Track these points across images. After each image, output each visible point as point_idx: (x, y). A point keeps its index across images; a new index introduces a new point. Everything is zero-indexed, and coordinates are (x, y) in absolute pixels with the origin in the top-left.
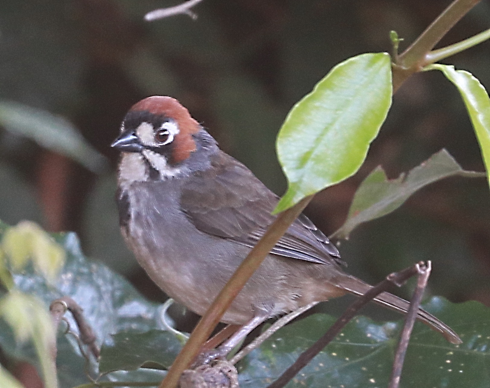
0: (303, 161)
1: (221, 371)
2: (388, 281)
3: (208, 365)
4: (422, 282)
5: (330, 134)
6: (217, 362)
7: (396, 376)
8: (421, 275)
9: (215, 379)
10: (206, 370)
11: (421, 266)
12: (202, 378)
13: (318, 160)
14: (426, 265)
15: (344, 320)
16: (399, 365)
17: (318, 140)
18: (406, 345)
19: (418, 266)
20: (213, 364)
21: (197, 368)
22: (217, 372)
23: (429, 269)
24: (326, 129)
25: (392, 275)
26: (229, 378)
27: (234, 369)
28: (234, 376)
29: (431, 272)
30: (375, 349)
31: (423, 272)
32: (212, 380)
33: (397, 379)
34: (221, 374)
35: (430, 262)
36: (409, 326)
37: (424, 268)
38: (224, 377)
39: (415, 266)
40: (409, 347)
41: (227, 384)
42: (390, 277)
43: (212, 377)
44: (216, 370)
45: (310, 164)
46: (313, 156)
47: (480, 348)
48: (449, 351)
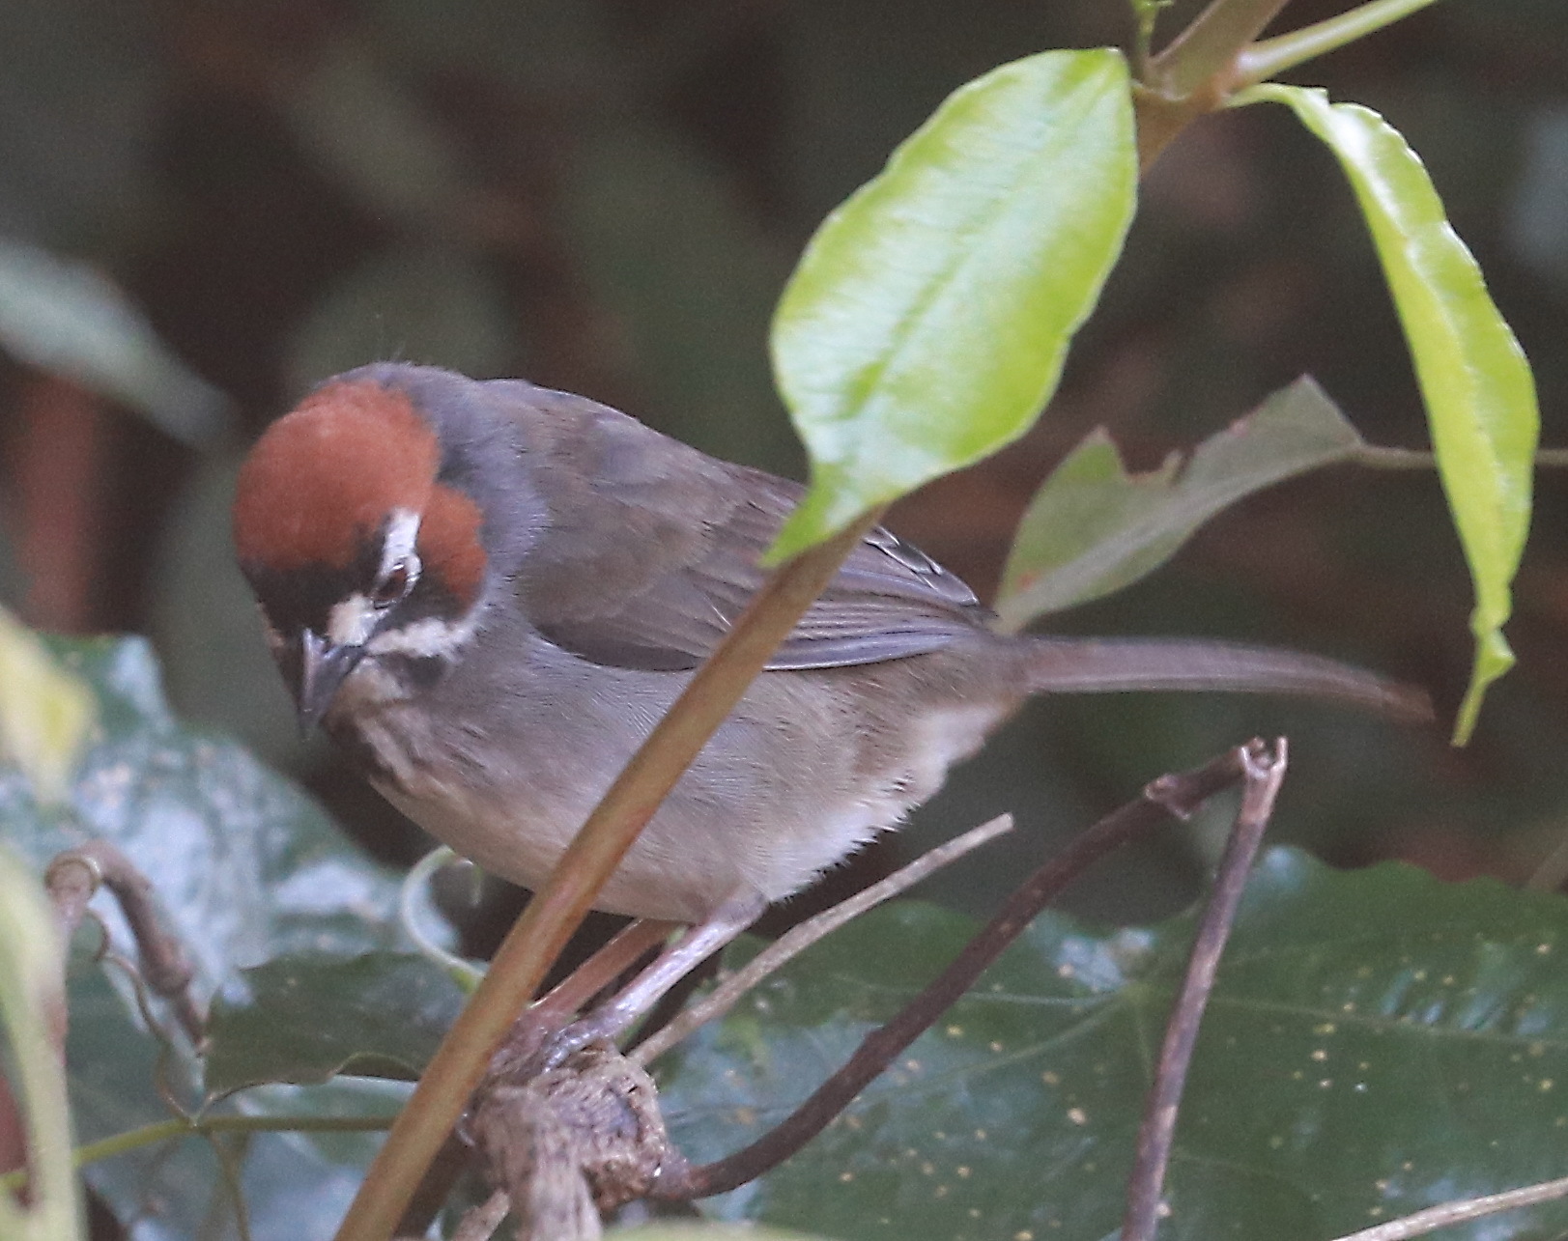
0: (856, 394)
1: (610, 1090)
2: (1148, 804)
3: (567, 1071)
4: (1256, 805)
5: (942, 310)
6: (593, 1057)
7: (1165, 1105)
8: (1255, 781)
9: (591, 1116)
10: (562, 1088)
11: (1254, 755)
12: (554, 1113)
13: (905, 390)
14: (1272, 750)
15: (1005, 927)
16: (1175, 1067)
17: (904, 327)
18: (1201, 1005)
19: (1244, 752)
20: (582, 1063)
21: (534, 1083)
22: (599, 1093)
23: (1281, 765)
24: (929, 293)
25: (1163, 782)
26: (636, 1115)
27: (647, 1082)
28: (651, 1107)
29: (1288, 771)
30: (1088, 1013)
31: (1260, 774)
32: (582, 1119)
33: (1169, 1116)
34: (610, 1098)
35: (1283, 742)
36: (1213, 944)
37: (1264, 760)
38: (619, 1111)
39: (1237, 754)
40: (1210, 1008)
41: (630, 1131)
42: (1157, 791)
43: (582, 1109)
44: (592, 1088)
45: (879, 405)
46: (888, 378)
47: (1421, 1014)
48: (1324, 1021)
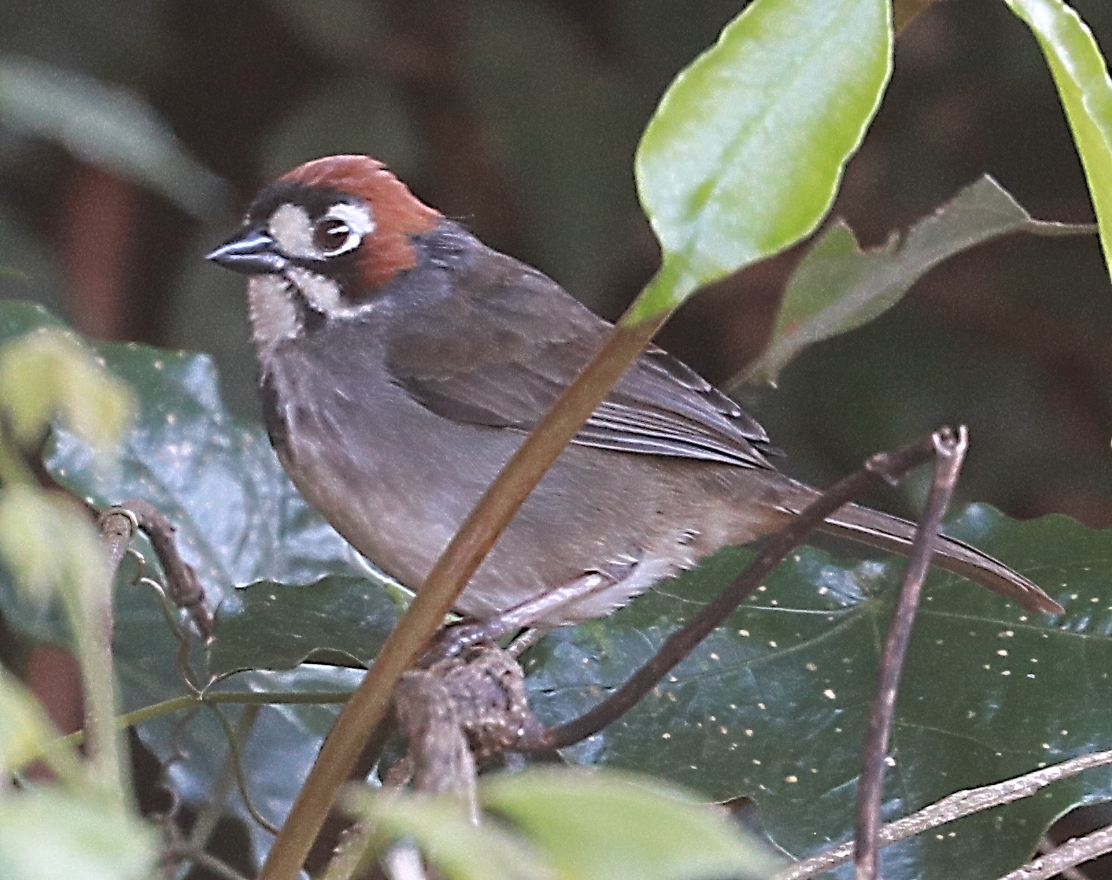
0: (695, 202)
1: (488, 673)
2: (869, 473)
3: (457, 660)
4: (946, 475)
5: (755, 142)
6: (476, 651)
7: (888, 688)
8: (944, 458)
9: (472, 691)
10: (453, 671)
11: (943, 438)
12: (445, 689)
13: (728, 200)
14: (957, 436)
15: (768, 560)
16: (894, 661)
17: (728, 154)
18: (911, 617)
19: (936, 438)
20: (470, 656)
21: (434, 667)
22: (479, 676)
23: (962, 446)
24: (746, 129)
25: (879, 457)
26: (506, 690)
27: (516, 668)
28: (517, 685)
29: (967, 452)
30: (839, 621)
31: (948, 453)
32: (467, 694)
33: (891, 696)
34: (488, 679)
35: (963, 430)
36: (917, 576)
37: (951, 442)
38: (493, 688)
39: (931, 439)
40: (919, 618)
41: (502, 703)
42: (874, 464)
43: (467, 686)
44: (476, 670)
45: (711, 210)
46: (717, 191)
47: (1075, 624)
48: (1006, 629)
